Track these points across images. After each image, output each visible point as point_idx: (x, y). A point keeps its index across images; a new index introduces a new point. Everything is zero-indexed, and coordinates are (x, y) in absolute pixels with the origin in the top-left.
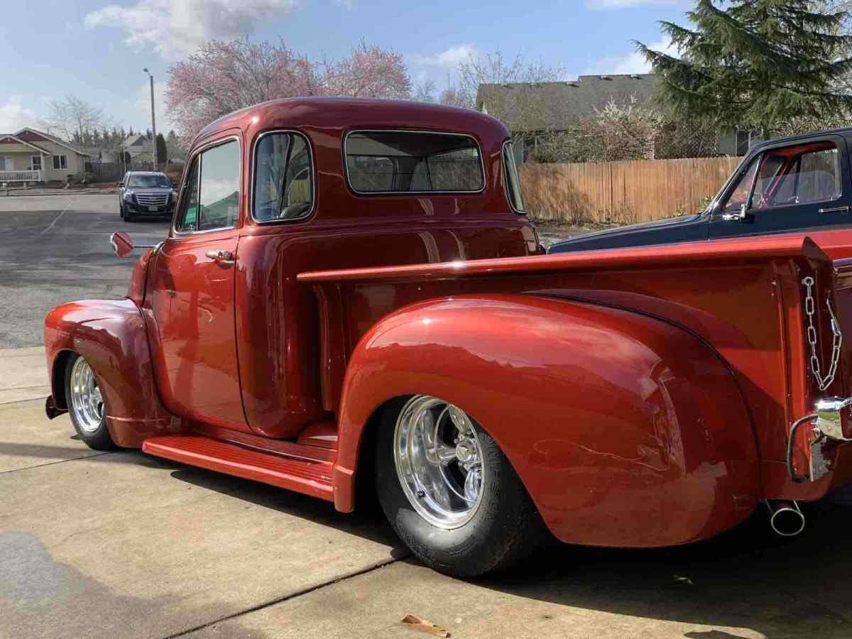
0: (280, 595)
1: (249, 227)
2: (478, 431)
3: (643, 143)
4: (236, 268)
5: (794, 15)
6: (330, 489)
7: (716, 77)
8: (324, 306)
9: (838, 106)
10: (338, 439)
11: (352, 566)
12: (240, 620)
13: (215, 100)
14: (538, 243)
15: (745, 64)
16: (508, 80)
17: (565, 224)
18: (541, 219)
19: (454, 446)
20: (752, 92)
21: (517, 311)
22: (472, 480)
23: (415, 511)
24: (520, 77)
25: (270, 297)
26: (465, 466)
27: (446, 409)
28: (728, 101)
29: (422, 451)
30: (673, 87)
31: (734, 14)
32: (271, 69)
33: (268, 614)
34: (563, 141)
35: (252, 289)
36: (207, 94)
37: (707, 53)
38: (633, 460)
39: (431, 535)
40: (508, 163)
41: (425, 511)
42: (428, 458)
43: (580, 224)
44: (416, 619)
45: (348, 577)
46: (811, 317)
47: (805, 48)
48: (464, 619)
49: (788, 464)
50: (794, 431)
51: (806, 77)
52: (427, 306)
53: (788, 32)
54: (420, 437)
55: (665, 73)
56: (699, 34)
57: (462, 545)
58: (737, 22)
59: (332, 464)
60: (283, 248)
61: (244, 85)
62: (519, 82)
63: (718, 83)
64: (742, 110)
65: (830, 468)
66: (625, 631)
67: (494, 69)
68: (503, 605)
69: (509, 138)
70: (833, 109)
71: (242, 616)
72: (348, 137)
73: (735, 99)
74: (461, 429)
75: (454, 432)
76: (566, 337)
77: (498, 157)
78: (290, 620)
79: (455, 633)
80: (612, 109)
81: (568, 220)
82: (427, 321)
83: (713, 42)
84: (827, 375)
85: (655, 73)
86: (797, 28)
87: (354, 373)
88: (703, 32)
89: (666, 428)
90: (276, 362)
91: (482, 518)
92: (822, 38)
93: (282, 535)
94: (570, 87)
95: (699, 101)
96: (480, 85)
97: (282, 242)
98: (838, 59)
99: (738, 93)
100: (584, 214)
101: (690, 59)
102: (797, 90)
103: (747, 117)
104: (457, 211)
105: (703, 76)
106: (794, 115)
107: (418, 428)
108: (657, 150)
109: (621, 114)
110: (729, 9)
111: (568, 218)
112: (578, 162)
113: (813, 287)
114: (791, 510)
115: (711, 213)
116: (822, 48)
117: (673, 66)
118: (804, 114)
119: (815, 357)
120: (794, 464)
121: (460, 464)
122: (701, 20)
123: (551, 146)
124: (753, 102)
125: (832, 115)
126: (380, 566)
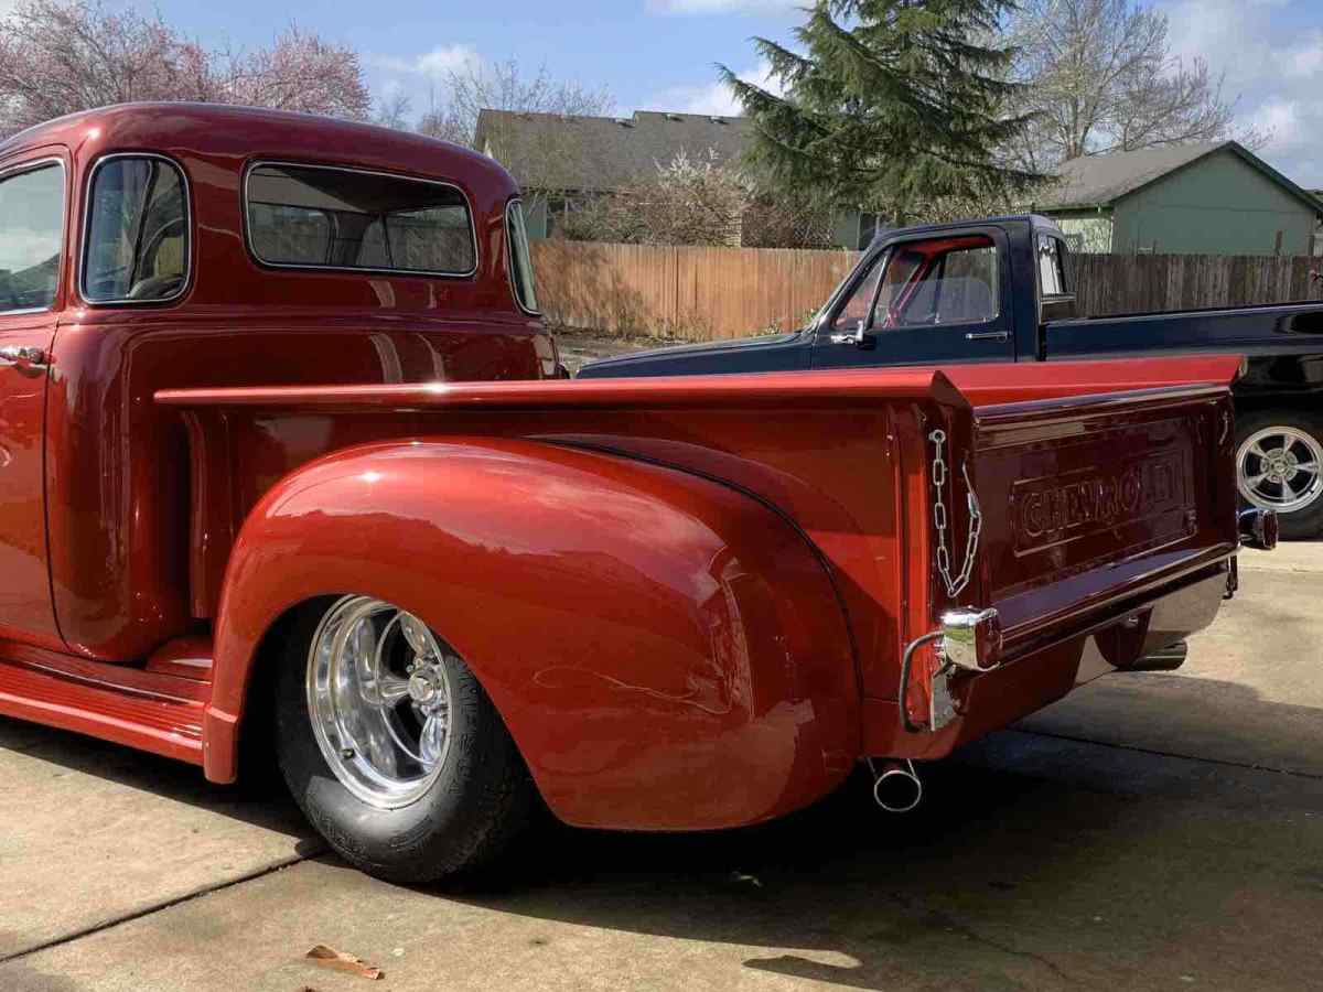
0: (104, 918)
1: (75, 309)
2: (444, 653)
3: (724, 219)
4: (49, 377)
5: (948, 47)
6: (197, 745)
7: (834, 130)
8: (199, 447)
9: (1002, 185)
10: (214, 664)
11: (229, 868)
12: (33, 961)
13: (38, 100)
14: (557, 364)
15: (876, 112)
16: (526, 106)
17: (605, 336)
18: (571, 327)
19: (406, 676)
20: (883, 156)
21: (517, 465)
22: (432, 729)
23: (337, 780)
24: (544, 104)
25: (108, 428)
26: (423, 708)
27: (396, 618)
28: (849, 167)
29: (354, 685)
30: (771, 140)
31: (863, 37)
32: (137, 56)
33: (81, 950)
34: (606, 209)
35: (75, 414)
36: (24, 87)
37: (821, 94)
38: (679, 698)
39: (363, 818)
40: (515, 236)
41: (352, 779)
42: (363, 696)
43: (629, 338)
44: (331, 952)
45: (221, 887)
46: (939, 489)
47: (961, 98)
48: (408, 950)
49: (900, 704)
50: (911, 655)
51: (959, 140)
52: (371, 451)
53: (938, 70)
54: (352, 662)
55: (760, 115)
56: (811, 63)
57: (411, 833)
58: (867, 49)
59: (203, 704)
60: (133, 346)
61: (89, 77)
62: (542, 112)
63: (835, 139)
64: (869, 182)
65: (958, 711)
66: (657, 961)
67: (504, 87)
68: (470, 926)
69: (516, 196)
70: (995, 189)
71: (35, 955)
72: (252, 174)
73: (859, 165)
74: (419, 649)
75: (408, 654)
76: (589, 509)
77: (499, 224)
78: (118, 959)
79: (391, 972)
80: (682, 165)
81: (611, 330)
82: (371, 477)
83: (831, 77)
84: (959, 574)
85: (744, 116)
86: (951, 67)
87: (244, 556)
88: (818, 59)
89: (728, 650)
90: (112, 536)
91: (445, 789)
92: (986, 84)
93: (114, 819)
94: (621, 126)
95: (807, 165)
96: (482, 110)
97: (131, 338)
98: (1006, 118)
99: (863, 156)
100: (636, 324)
101: (798, 99)
102: (947, 159)
103: (877, 191)
104: (433, 304)
105: (814, 127)
106: (941, 195)
107: (350, 646)
108: (746, 234)
109: (694, 173)
110: (857, 29)
111: (612, 327)
112: (629, 242)
113: (944, 446)
114: (902, 772)
115: (815, 331)
116: (985, 99)
117: (772, 108)
118: (954, 193)
119: (943, 548)
120: (909, 704)
121: (414, 705)
122: (815, 42)
123: (588, 216)
124: (885, 170)
125: (994, 198)
126: (277, 869)
